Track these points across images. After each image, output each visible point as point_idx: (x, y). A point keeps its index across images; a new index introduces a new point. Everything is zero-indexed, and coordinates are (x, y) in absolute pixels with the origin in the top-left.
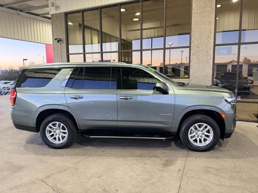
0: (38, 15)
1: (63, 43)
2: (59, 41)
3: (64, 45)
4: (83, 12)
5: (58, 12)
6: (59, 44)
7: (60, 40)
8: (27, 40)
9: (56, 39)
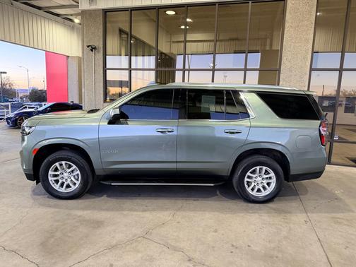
0: (39, 8)
1: (99, 52)
2: (93, 49)
3: (101, 55)
4: (131, 10)
5: (93, 7)
6: (92, 53)
7: (95, 48)
8: (23, 44)
9: (88, 47)
